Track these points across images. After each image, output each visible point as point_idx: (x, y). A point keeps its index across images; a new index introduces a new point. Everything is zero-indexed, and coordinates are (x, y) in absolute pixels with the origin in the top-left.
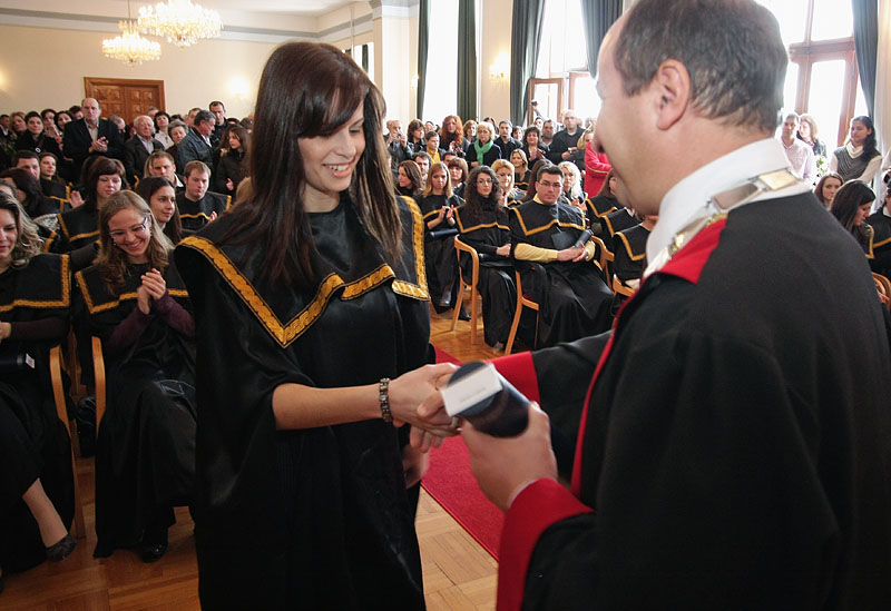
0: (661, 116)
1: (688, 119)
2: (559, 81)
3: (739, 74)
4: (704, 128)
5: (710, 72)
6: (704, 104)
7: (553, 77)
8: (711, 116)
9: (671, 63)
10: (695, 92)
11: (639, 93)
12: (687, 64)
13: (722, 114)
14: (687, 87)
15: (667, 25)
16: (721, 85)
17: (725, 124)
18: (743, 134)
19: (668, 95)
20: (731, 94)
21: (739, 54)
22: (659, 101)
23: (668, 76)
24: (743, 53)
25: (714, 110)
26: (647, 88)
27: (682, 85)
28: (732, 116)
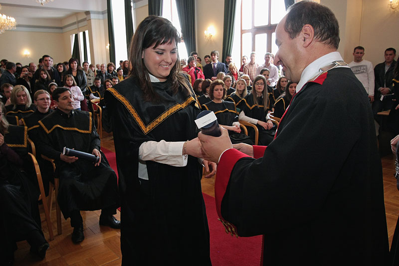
6: (318, 37)
8: (320, 41)
9: (307, 25)
13: (324, 41)
16: (323, 31)
19: (305, 37)
20: (326, 34)
23: (306, 30)
26: (299, 35)
27: (311, 32)
28: (327, 41)
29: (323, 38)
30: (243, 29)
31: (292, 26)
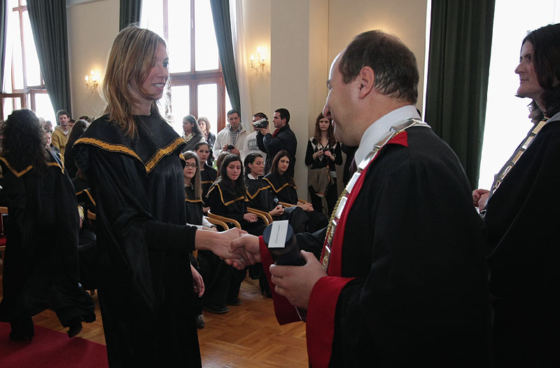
0: (359, 93)
1: (374, 94)
2: (22, 96)
3: (398, 75)
4: (381, 98)
5: (384, 73)
6: (381, 87)
7: (15, 93)
8: (384, 94)
9: (367, 67)
10: (377, 81)
11: (350, 82)
12: (374, 68)
13: (388, 93)
14: (373, 78)
16: (389, 79)
17: (391, 97)
18: (400, 102)
19: (364, 84)
20: (393, 84)
21: (397, 67)
22: (360, 86)
23: (364, 74)
24: (399, 67)
25: (385, 90)
26: (355, 79)
27: (371, 78)
28: (394, 94)
29: (388, 89)
31: (349, 65)
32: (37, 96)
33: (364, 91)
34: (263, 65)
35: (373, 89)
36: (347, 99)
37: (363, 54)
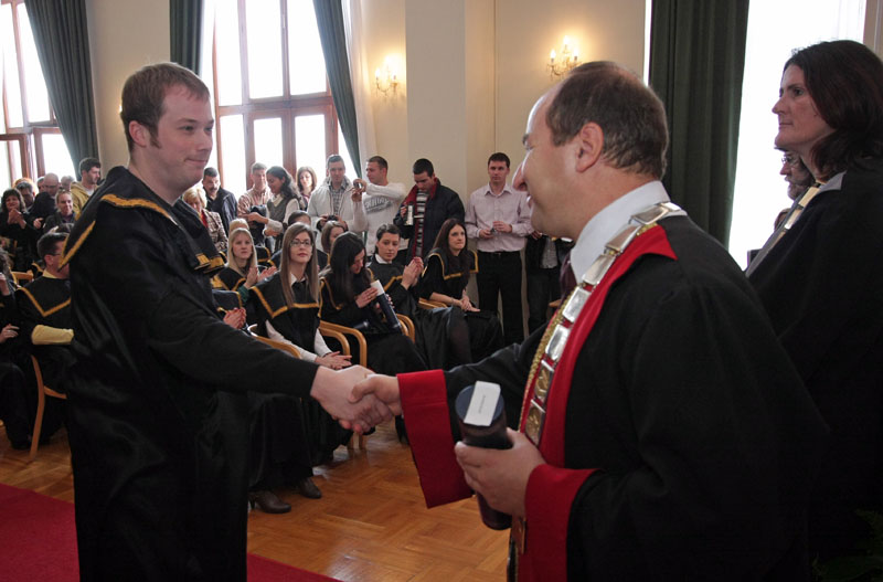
0: (579, 163)
1: (600, 166)
3: (638, 139)
4: (613, 173)
5: (618, 134)
6: (612, 156)
7: (11, 132)
8: (616, 167)
9: (592, 125)
10: (606, 148)
12: (603, 126)
13: (624, 166)
14: (601, 144)
15: (591, 98)
16: (624, 145)
17: (627, 172)
18: (642, 178)
19: (585, 148)
20: (630, 152)
21: (638, 126)
22: (578, 151)
23: (588, 135)
24: (641, 125)
25: (619, 162)
26: (571, 140)
27: (598, 141)
28: (632, 167)
29: (622, 160)
30: (221, 104)
31: (563, 117)
32: (46, 138)
33: (586, 160)
34: (395, 84)
35: (601, 157)
36: (557, 170)
37: (586, 101)
